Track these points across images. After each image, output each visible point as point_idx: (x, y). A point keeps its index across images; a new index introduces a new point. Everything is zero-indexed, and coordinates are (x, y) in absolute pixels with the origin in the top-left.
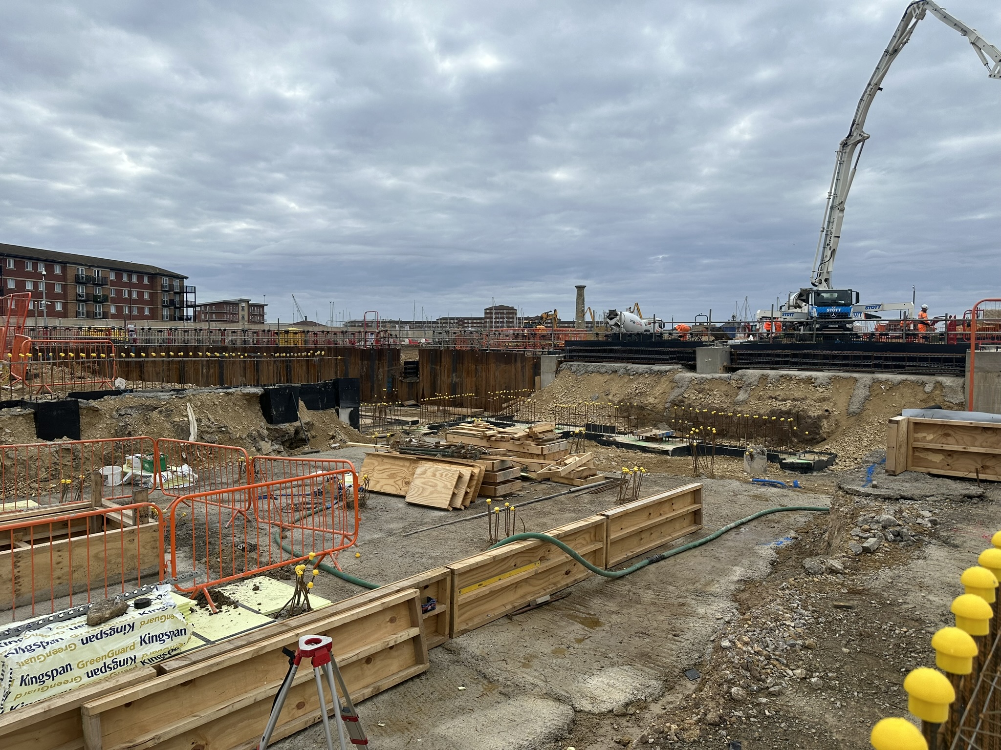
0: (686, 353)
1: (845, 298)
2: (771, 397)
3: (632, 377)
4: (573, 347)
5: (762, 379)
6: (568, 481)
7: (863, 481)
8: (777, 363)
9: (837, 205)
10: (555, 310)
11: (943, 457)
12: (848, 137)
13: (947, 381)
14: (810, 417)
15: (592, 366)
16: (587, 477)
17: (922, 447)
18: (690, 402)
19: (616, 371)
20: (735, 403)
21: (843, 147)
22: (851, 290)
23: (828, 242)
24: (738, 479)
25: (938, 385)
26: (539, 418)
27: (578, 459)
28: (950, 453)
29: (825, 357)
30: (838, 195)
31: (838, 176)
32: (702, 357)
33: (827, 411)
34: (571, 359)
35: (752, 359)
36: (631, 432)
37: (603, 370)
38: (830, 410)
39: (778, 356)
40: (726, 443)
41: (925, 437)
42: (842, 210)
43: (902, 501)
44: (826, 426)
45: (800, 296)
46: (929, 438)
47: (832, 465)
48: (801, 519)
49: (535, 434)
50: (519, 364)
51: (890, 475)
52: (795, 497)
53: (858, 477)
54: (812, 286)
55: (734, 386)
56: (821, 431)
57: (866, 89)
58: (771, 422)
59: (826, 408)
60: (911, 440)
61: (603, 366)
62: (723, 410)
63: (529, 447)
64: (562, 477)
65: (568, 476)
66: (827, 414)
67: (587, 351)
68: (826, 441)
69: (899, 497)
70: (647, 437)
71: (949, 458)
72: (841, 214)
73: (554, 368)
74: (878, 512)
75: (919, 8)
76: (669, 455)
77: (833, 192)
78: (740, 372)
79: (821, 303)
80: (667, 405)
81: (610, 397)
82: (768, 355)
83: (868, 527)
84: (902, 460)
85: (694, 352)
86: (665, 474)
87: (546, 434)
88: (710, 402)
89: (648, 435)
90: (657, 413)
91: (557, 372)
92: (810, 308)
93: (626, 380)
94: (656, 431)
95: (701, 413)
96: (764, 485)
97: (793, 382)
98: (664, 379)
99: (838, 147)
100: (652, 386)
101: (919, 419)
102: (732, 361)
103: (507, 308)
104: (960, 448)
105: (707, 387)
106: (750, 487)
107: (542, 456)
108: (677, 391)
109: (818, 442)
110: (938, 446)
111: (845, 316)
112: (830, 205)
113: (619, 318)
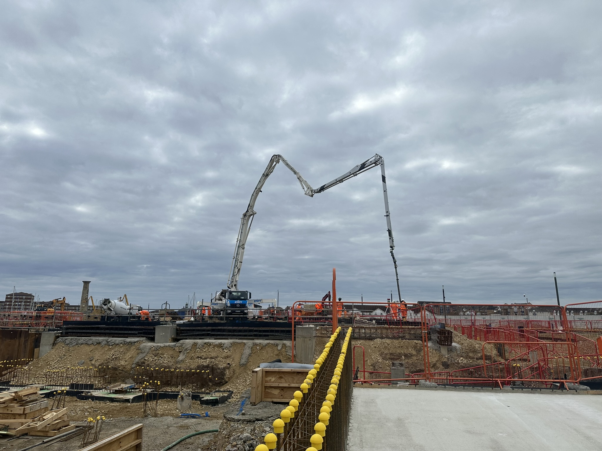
0: (149, 330)
1: (244, 295)
2: (198, 357)
3: (110, 347)
4: (70, 326)
5: (194, 346)
6: (44, 433)
7: (238, 411)
8: (203, 335)
9: (241, 246)
10: (64, 298)
11: (279, 391)
12: (246, 212)
13: (288, 343)
14: (219, 369)
15: (82, 339)
16: (60, 428)
17: (269, 386)
18: (148, 363)
19: (100, 343)
20: (177, 362)
21: (244, 216)
22: (247, 291)
23: (236, 265)
24: (172, 415)
25: (284, 345)
26: (33, 381)
27: (55, 414)
28: (282, 388)
29: (230, 331)
30: (242, 241)
31: (242, 231)
32: (159, 332)
33: (229, 364)
34: (67, 334)
35: (189, 333)
36: (105, 388)
37: (91, 342)
38: (231, 363)
39: (204, 330)
40: (169, 389)
41: (271, 380)
42: (244, 248)
43: (256, 422)
44: (228, 374)
45: (222, 293)
46: (273, 380)
47: (230, 399)
48: (206, 439)
49: (20, 397)
50: (23, 339)
51: (252, 405)
52: (205, 424)
53: (236, 409)
54: (228, 289)
55: (177, 350)
56: (225, 377)
57: (255, 190)
58: (197, 373)
59: (228, 363)
60: (264, 382)
61: (91, 339)
62: (169, 367)
63: (12, 409)
64: (39, 431)
65: (44, 430)
66: (228, 366)
67: (79, 328)
68: (228, 383)
69: (255, 420)
70: (116, 391)
71: (282, 391)
72: (243, 251)
73: (52, 341)
74: (242, 433)
75: (277, 158)
76: (129, 402)
77: (239, 238)
78: (181, 341)
79: (232, 298)
80: (133, 366)
81: (93, 362)
82: (198, 330)
83: (236, 443)
84: (259, 395)
85: (154, 329)
86: (123, 418)
87: (30, 396)
88: (161, 362)
89: (117, 389)
90: (126, 372)
91: (54, 344)
92: (226, 301)
93: (106, 349)
94: (124, 386)
95: (155, 370)
96: (188, 417)
97: (211, 347)
98: (133, 347)
99: (242, 216)
100: (124, 353)
101: (268, 369)
102: (177, 334)
103: (26, 295)
104: (286, 385)
105: (160, 352)
106: (179, 420)
107: (24, 415)
108: (141, 356)
109: (223, 384)
110: (276, 385)
111: (243, 306)
112: (238, 245)
113: (111, 304)
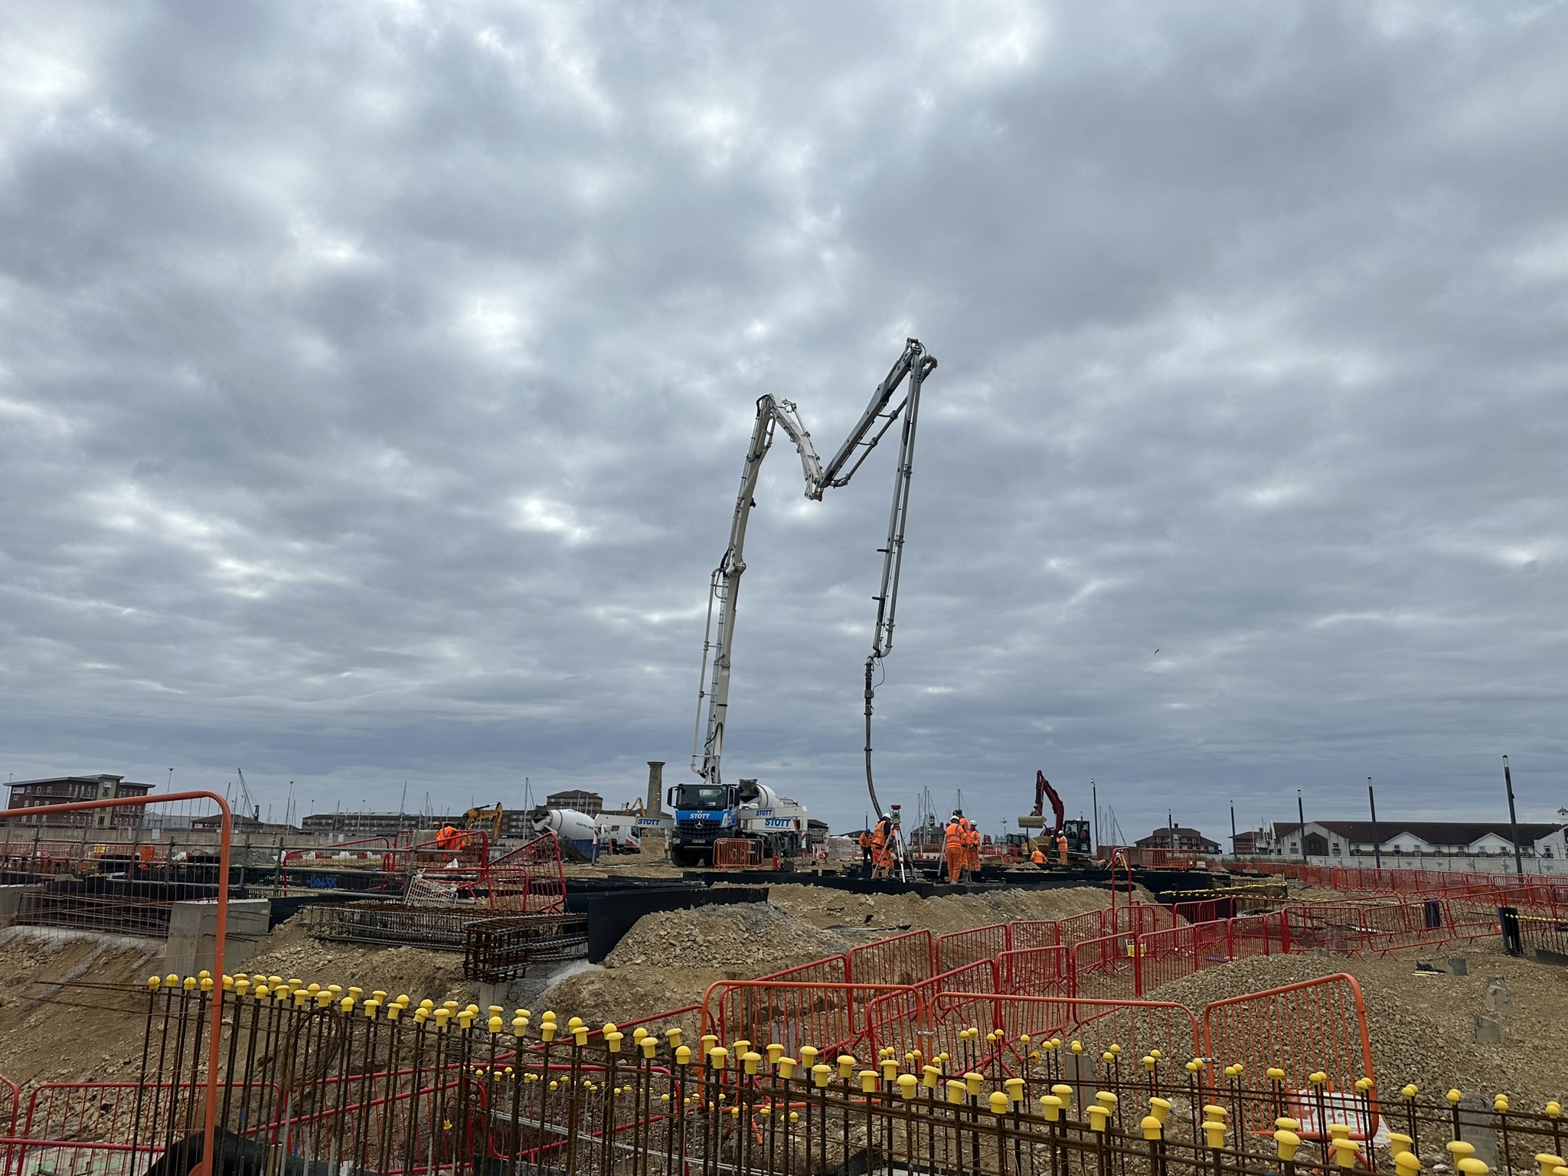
111: (714, 825)
113: (551, 820)
